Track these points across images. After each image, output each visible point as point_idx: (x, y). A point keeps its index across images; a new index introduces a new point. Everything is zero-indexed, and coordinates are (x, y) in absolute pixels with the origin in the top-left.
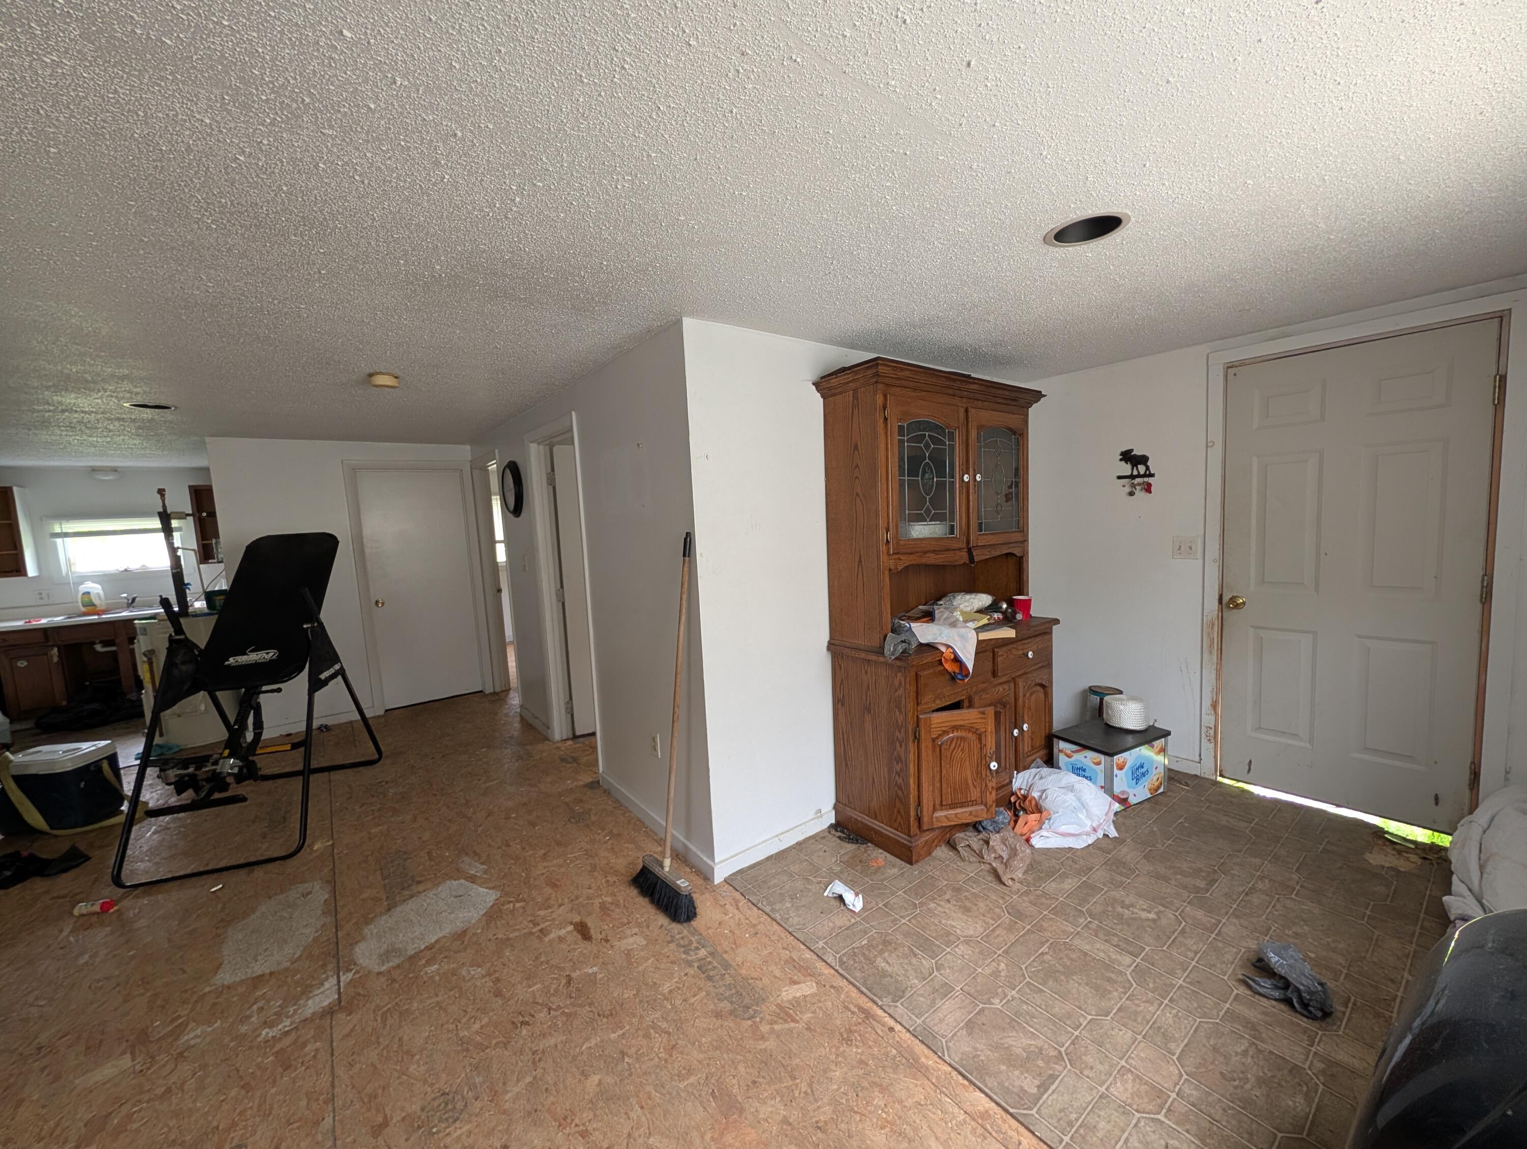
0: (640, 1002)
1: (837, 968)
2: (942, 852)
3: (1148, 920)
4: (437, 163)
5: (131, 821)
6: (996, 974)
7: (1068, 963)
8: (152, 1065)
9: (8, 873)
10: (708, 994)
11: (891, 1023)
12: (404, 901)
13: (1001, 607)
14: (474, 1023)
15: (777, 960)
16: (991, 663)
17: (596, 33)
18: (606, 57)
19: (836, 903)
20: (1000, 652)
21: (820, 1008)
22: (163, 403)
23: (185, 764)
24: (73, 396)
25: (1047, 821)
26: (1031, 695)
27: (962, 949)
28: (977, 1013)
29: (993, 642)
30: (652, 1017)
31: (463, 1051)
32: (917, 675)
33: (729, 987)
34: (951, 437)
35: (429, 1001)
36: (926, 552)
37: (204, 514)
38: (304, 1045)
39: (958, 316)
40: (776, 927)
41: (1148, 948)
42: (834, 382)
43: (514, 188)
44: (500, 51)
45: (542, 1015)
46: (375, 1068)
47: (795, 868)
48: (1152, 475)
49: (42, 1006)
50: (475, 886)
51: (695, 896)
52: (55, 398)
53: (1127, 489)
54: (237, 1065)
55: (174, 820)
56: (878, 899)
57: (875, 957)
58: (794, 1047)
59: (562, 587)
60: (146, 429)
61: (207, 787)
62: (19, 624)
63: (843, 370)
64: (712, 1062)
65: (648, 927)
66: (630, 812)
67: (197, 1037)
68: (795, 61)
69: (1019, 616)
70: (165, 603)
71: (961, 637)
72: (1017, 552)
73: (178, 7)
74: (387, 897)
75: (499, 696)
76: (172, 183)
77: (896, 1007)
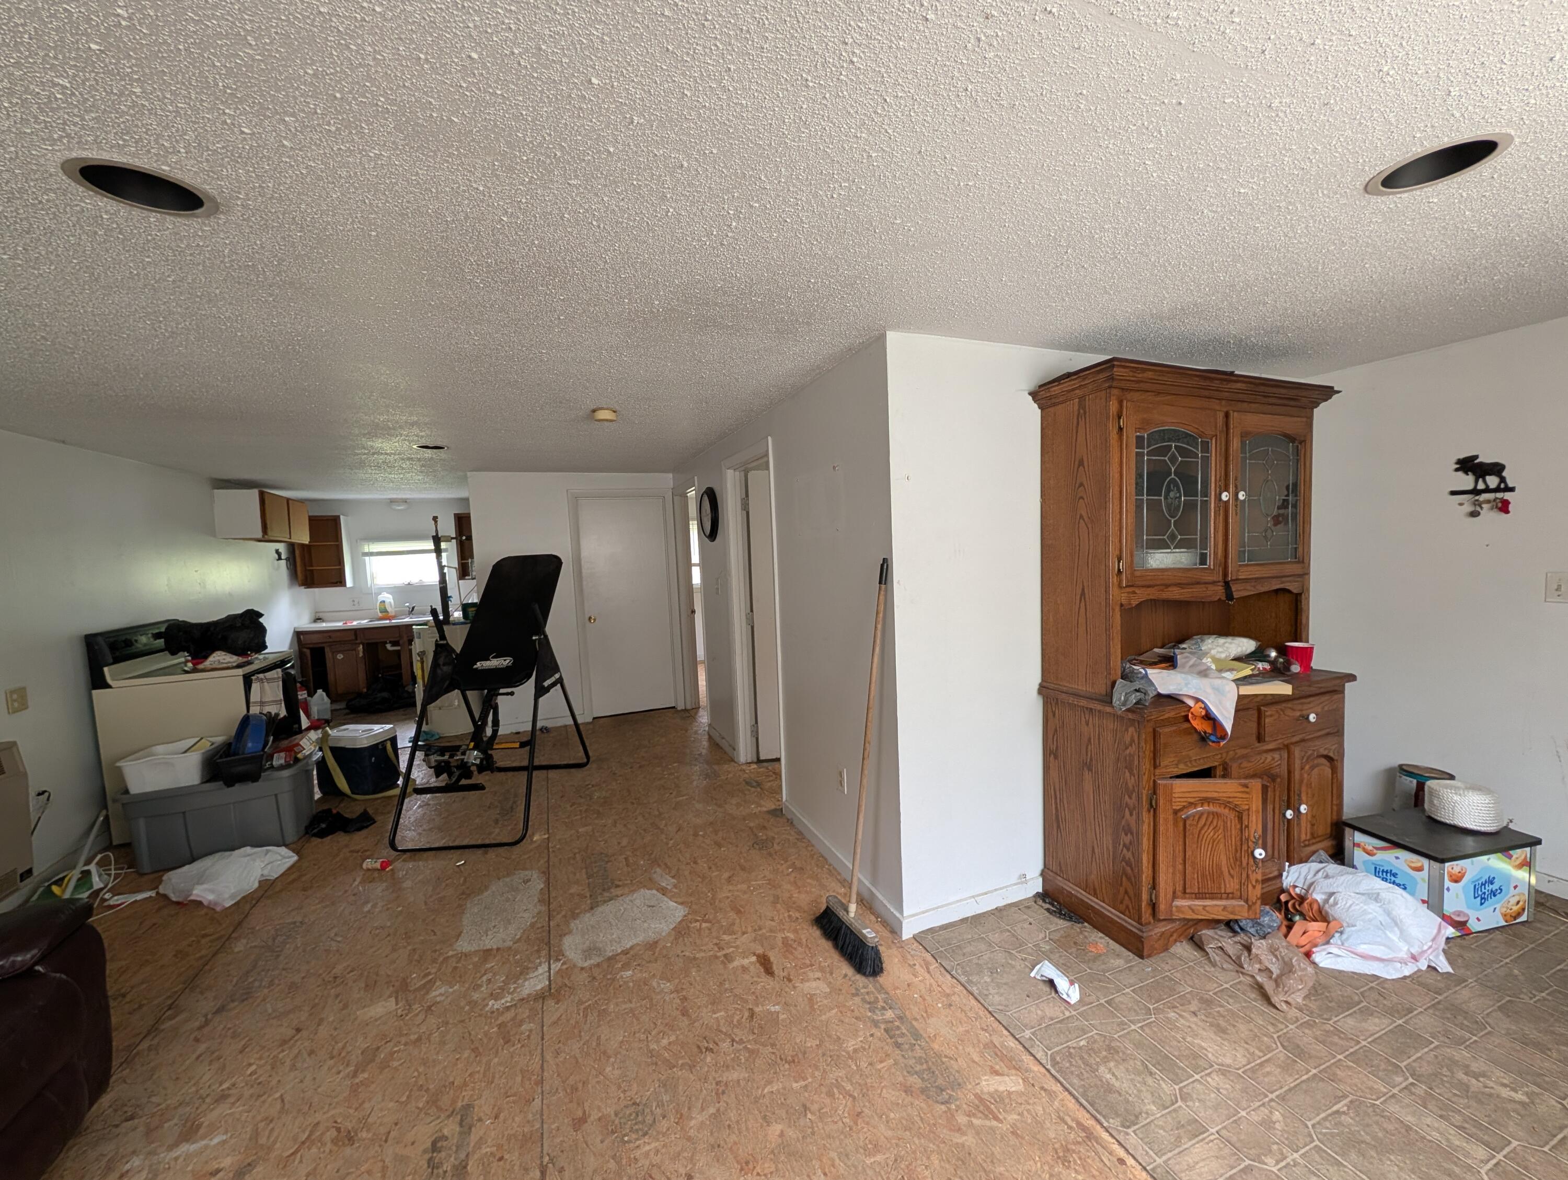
0: (824, 1055)
1: (1049, 1067)
2: (1183, 949)
3: (1512, 1101)
4: (663, 198)
5: (403, 795)
6: (1268, 1124)
7: (1380, 1135)
8: (409, 1012)
9: (323, 826)
10: (896, 1063)
11: (1122, 1153)
12: (605, 902)
13: (1269, 656)
14: (663, 1038)
15: (975, 1042)
16: (1255, 725)
17: (827, 27)
18: (834, 53)
19: (1046, 989)
20: (1269, 711)
21: (1028, 1111)
22: (439, 444)
23: (442, 751)
24: (380, 440)
25: (1337, 935)
26: (1312, 768)
27: (1215, 1080)
28: (1242, 1170)
29: (1258, 699)
30: (836, 1074)
31: (652, 1064)
32: (1154, 730)
33: (919, 1060)
34: (1206, 447)
35: (624, 1006)
36: (1167, 586)
37: (464, 538)
38: (521, 1022)
39: (1223, 302)
40: (973, 1002)
41: (1515, 1143)
42: (1056, 390)
43: (731, 212)
44: (730, 69)
45: (725, 1045)
46: (577, 1062)
47: (995, 937)
48: (1512, 490)
49: (339, 942)
50: (666, 899)
51: (881, 949)
52: (369, 443)
53: (1468, 508)
54: (470, 1029)
55: (433, 798)
56: (1099, 994)
57: (1098, 1064)
58: (997, 1150)
59: (752, 611)
60: (427, 467)
61: (457, 773)
62: (339, 625)
63: (1068, 375)
64: (901, 1143)
65: (831, 974)
66: (813, 846)
67: (441, 995)
68: (1050, 12)
69: (1296, 668)
70: (434, 612)
71: (1217, 690)
72: (1294, 587)
73: (464, 85)
74: (591, 896)
75: (690, 713)
76: (453, 251)
77: (1127, 1134)
